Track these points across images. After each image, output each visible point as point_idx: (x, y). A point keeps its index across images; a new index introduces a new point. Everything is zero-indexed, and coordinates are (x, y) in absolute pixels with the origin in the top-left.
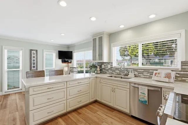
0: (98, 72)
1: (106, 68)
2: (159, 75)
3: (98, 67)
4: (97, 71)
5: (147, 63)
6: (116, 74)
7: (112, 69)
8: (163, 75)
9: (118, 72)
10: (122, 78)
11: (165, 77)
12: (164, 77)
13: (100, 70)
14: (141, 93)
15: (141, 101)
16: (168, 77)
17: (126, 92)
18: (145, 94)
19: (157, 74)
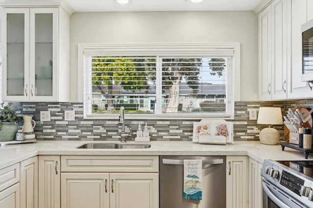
0: (27, 137)
1: (57, 123)
2: (205, 130)
3: (28, 119)
4: (26, 133)
5: (106, 106)
6: (95, 139)
7: (82, 123)
8: (213, 130)
9: (102, 130)
10: (117, 146)
11: (219, 135)
12: (216, 135)
13: (35, 131)
14: (189, 176)
15: (189, 195)
16: (222, 134)
17: (149, 182)
18: (196, 177)
19: (202, 128)
